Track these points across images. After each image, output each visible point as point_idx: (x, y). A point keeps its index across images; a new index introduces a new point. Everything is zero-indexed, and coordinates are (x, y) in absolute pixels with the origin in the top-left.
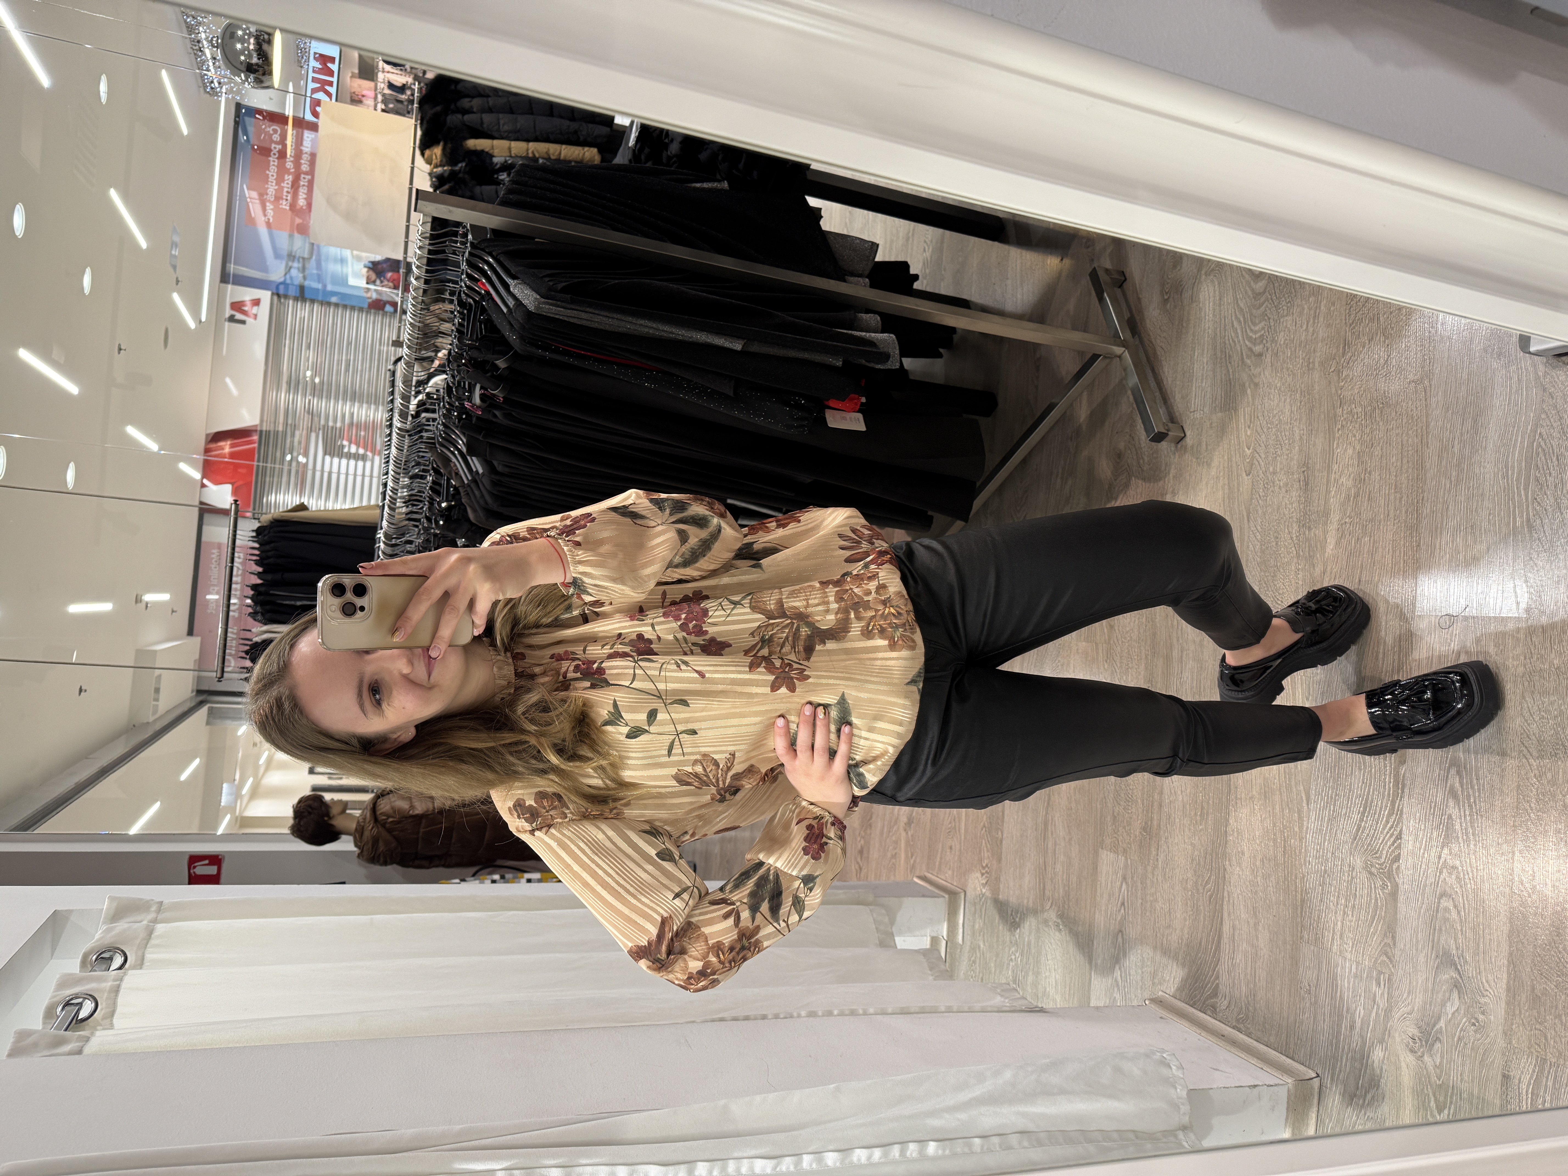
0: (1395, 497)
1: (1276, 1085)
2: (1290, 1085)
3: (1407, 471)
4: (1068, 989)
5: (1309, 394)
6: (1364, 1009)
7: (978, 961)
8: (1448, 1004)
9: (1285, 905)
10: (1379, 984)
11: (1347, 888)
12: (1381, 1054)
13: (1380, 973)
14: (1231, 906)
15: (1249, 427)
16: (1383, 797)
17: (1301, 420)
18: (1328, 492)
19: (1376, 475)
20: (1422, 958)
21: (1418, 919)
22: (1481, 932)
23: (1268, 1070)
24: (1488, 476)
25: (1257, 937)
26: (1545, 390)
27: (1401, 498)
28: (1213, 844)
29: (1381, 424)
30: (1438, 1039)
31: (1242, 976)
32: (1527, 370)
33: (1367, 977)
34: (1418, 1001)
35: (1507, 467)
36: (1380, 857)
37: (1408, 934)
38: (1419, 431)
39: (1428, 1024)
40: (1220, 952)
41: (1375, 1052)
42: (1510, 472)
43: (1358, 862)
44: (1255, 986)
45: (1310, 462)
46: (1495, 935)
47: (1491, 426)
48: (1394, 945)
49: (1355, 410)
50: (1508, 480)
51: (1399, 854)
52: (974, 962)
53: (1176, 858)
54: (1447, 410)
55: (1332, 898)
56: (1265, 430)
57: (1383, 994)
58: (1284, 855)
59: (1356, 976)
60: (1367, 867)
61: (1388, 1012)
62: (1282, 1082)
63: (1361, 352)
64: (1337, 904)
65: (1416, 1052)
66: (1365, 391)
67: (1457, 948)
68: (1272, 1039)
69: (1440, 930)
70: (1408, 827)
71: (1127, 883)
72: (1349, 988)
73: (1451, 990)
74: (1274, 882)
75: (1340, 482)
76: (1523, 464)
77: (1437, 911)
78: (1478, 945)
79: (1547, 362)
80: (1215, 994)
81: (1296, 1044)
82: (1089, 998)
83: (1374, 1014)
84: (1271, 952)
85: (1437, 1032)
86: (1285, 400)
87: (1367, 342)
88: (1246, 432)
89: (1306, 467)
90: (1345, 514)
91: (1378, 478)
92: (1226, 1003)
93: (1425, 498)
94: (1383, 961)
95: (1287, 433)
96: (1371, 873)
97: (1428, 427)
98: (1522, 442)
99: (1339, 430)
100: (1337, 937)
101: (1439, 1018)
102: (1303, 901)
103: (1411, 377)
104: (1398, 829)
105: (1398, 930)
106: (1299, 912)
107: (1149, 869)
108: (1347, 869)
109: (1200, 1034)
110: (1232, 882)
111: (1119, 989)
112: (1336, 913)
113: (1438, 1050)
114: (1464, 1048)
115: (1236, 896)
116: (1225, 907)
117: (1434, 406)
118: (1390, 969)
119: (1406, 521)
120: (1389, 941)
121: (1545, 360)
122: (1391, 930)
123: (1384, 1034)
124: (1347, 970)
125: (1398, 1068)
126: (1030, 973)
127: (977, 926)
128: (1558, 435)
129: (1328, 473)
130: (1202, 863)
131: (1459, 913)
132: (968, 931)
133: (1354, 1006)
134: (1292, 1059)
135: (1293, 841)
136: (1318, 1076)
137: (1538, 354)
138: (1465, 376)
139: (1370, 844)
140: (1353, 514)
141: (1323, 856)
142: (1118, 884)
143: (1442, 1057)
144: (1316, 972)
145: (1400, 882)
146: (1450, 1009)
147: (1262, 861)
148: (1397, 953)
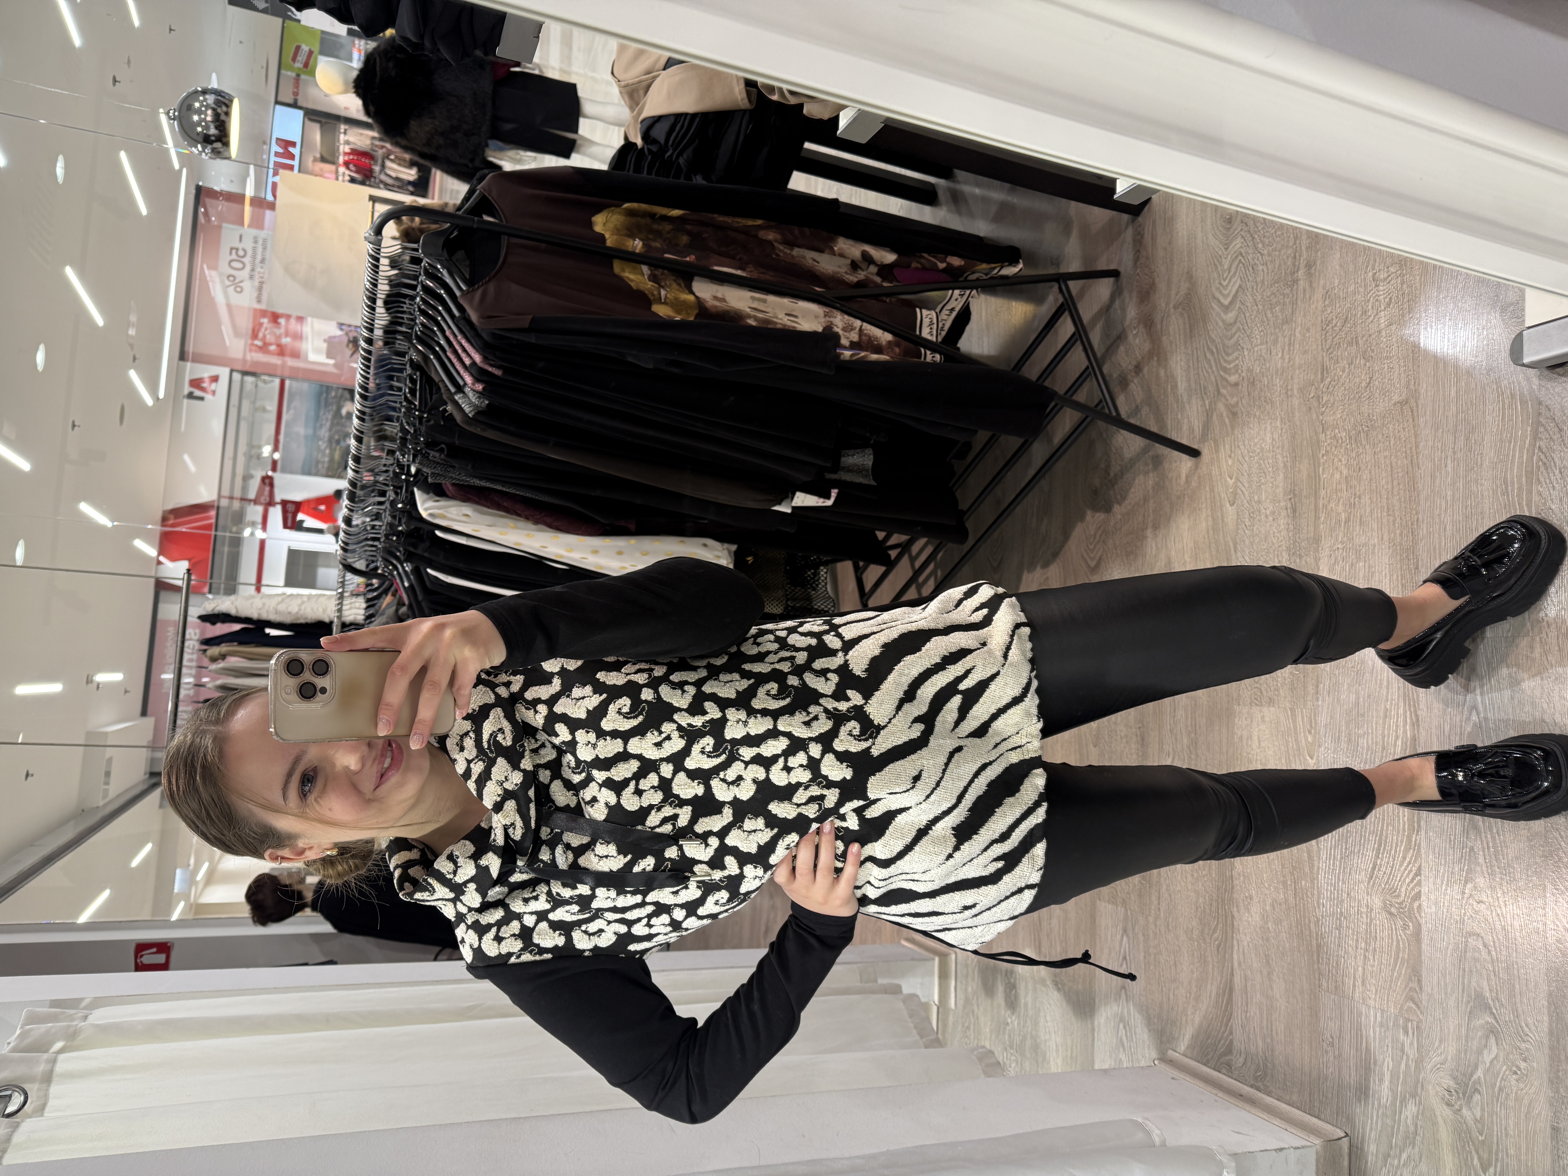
0: (1388, 520)
1: (1303, 1147)
2: (1318, 1147)
3: (1399, 494)
4: (1069, 1052)
5: (1289, 421)
6: (1393, 1060)
7: (972, 1027)
8: (1485, 1052)
9: (1299, 951)
10: (1406, 1032)
11: (1367, 931)
12: (1414, 1109)
13: (1407, 1020)
14: (1241, 956)
15: (1230, 457)
16: (1398, 832)
17: (1283, 447)
18: (1317, 518)
19: (1366, 499)
20: (1452, 1002)
21: (1445, 960)
22: (1516, 972)
23: (1293, 1131)
24: (1486, 494)
25: (1272, 988)
26: (1540, 403)
27: (1394, 521)
28: (1218, 889)
29: (1367, 447)
30: (1476, 1090)
31: (1258, 1030)
32: (1519, 383)
33: (1394, 1025)
34: (1452, 1049)
35: (1506, 483)
36: (1399, 896)
37: (1435, 977)
38: (1408, 451)
39: (1464, 1075)
40: (1232, 1006)
41: (1409, 1107)
42: (1509, 488)
43: (1377, 902)
44: (1272, 1040)
45: (1297, 488)
46: (1532, 975)
47: (1485, 442)
48: (1421, 988)
49: (1339, 435)
50: (1508, 496)
51: (1420, 891)
52: (968, 1028)
53: (1179, 907)
54: (1437, 430)
55: (1350, 942)
56: (1247, 459)
57: (1412, 1044)
58: (1295, 898)
59: (1381, 1025)
60: (1386, 908)
61: (1419, 1062)
62: (1308, 1144)
63: (1341, 376)
64: (1357, 948)
65: (1452, 1106)
66: (1348, 415)
67: (1490, 990)
68: (1295, 1098)
69: (1471, 971)
70: (1427, 862)
71: (1128, 936)
72: (1374, 1038)
73: (1487, 1037)
74: (1286, 927)
75: (1329, 508)
76: (1524, 479)
77: (1466, 952)
78: (1514, 986)
79: (1541, 375)
80: (1229, 1050)
81: (1321, 1102)
82: (1093, 1062)
83: (1403, 1066)
84: (1288, 1002)
85: (1474, 1082)
86: (1266, 428)
87: (1347, 366)
88: (1227, 462)
89: (1293, 493)
90: (1337, 540)
91: (1368, 501)
92: (1241, 1060)
93: (1421, 519)
94: (1409, 1009)
95: (1270, 461)
96: (1391, 914)
97: (1417, 447)
98: (1521, 457)
99: (1323, 455)
100: (1359, 983)
101: (1476, 1067)
102: (1319, 946)
103: (1396, 398)
104: (1417, 865)
105: (1424, 973)
106: (1315, 958)
107: (1151, 919)
108: (1364, 910)
109: (1216, 1095)
110: (1241, 929)
111: (1124, 1050)
112: (1356, 958)
113: (1477, 1103)
114: (1506, 1098)
115: (1245, 944)
116: (1235, 956)
117: (1422, 425)
118: (1418, 1016)
119: (1401, 544)
120: (1415, 985)
121: (1538, 373)
122: (1415, 973)
123: (1416, 1087)
124: (1372, 1019)
125: (1435, 1124)
126: (1029, 1037)
127: (970, 989)
128: (1559, 448)
129: (1316, 499)
130: (1208, 911)
131: (1489, 952)
132: (961, 995)
133: (1381, 1057)
134: (1318, 1117)
135: (1303, 883)
136: (1347, 1135)
137: (1531, 366)
138: (1453, 393)
139: (1387, 882)
140: (1345, 539)
141: (1338, 897)
142: (1119, 937)
143: (1483, 1110)
144: (1338, 1023)
145: (1423, 921)
146: (1487, 1057)
147: (1272, 905)
148: (1424, 997)
